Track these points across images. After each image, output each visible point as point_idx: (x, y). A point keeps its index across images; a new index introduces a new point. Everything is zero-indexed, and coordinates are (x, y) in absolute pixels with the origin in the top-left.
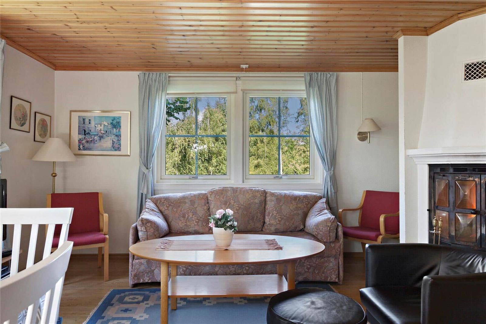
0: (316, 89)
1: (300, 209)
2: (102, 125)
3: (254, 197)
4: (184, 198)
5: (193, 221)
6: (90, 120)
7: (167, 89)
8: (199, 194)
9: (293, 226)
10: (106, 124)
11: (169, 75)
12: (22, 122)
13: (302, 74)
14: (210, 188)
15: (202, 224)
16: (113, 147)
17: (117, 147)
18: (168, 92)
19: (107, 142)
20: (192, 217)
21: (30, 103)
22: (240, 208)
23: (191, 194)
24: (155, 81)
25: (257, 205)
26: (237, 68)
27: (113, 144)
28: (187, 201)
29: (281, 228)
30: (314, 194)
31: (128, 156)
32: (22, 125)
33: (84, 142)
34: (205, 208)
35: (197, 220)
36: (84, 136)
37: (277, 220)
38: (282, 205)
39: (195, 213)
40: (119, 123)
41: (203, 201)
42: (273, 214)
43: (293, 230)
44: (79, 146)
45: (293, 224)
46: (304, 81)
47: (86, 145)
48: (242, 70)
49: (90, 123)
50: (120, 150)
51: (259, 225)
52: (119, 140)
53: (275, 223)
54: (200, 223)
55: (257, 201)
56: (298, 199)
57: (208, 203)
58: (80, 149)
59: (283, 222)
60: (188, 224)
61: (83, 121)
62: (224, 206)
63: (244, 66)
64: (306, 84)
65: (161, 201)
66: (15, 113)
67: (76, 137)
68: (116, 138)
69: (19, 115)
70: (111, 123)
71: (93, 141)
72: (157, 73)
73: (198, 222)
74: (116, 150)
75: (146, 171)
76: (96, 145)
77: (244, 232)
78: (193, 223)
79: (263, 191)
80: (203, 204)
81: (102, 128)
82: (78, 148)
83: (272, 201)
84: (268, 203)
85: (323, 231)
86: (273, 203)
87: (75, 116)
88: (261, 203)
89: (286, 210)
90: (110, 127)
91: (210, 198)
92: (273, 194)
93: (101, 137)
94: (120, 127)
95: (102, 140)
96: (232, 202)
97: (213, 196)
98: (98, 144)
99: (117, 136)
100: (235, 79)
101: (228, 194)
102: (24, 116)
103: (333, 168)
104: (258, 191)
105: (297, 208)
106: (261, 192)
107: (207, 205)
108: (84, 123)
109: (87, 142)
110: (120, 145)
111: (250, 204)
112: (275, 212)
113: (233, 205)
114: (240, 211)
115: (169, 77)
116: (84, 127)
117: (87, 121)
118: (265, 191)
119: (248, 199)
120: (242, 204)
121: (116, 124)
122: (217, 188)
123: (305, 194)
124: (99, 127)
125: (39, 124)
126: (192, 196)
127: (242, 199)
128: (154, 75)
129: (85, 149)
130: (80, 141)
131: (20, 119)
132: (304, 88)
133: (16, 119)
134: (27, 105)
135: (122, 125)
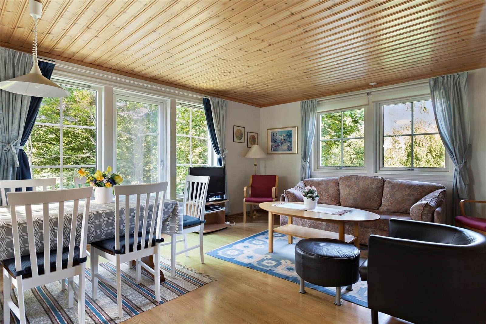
0: (442, 91)
1: (413, 196)
2: (283, 136)
3: (372, 183)
4: (322, 181)
5: (325, 196)
6: (276, 134)
7: (316, 110)
8: (333, 179)
9: (404, 209)
10: (284, 135)
11: (318, 100)
12: (240, 138)
13: (427, 80)
14: (340, 176)
15: (331, 199)
16: (288, 149)
17: (290, 149)
18: (317, 112)
19: (285, 146)
20: (325, 194)
21: (245, 128)
22: (359, 190)
23: (327, 179)
24: (309, 106)
25: (374, 190)
26: (367, 86)
27: (288, 147)
28: (323, 183)
29: (393, 209)
30: (434, 184)
31: (296, 154)
32: (240, 140)
33: (273, 146)
34: (336, 188)
35: (328, 196)
36: (273, 143)
37: (390, 202)
38: (395, 191)
39: (327, 192)
40: (291, 134)
41: (334, 184)
42: (387, 198)
43: (403, 212)
44: (271, 149)
45: (403, 207)
46: (429, 86)
47: (275, 148)
48: (372, 87)
49: (276, 135)
50: (292, 151)
51: (375, 205)
52: (291, 145)
53: (388, 205)
54: (330, 198)
55: (374, 186)
56: (412, 187)
57: (338, 185)
58: (272, 151)
59: (394, 204)
60: (322, 198)
61: (273, 134)
62: (348, 188)
63: (372, 84)
64: (430, 88)
65: (308, 182)
66: (236, 134)
67: (270, 144)
68: (290, 143)
69: (238, 135)
70: (287, 135)
71: (278, 146)
72: (310, 101)
73: (328, 198)
74: (289, 151)
75: (304, 163)
76: (279, 148)
77: (362, 208)
78: (325, 198)
79: (381, 179)
80: (334, 186)
81: (282, 138)
82: (271, 150)
83: (388, 187)
84: (385, 188)
85: (416, 213)
86: (388, 189)
87: (270, 131)
88: (378, 188)
89: (398, 195)
90: (286, 137)
91: (339, 183)
92: (389, 182)
93: (282, 143)
94: (292, 136)
95: (282, 144)
96: (354, 186)
97: (341, 180)
98: (280, 148)
99: (290, 142)
100: (366, 94)
101: (352, 180)
102: (241, 135)
103: (463, 161)
104: (377, 179)
105: (409, 195)
106: (378, 180)
107: (338, 187)
108: (274, 136)
109: (275, 146)
110: (292, 147)
111: (367, 188)
112: (389, 196)
113: (355, 188)
114: (359, 193)
115: (318, 101)
116: (273, 138)
117: (275, 134)
118: (383, 179)
119: (367, 185)
120: (361, 187)
121: (289, 135)
122: (345, 175)
123: (422, 184)
124: (281, 138)
125: (250, 138)
126: (328, 181)
127: (361, 184)
128: (308, 102)
129: (274, 151)
130: (272, 146)
131: (239, 136)
132: (428, 91)
133: (237, 137)
134: (242, 129)
135: (293, 135)
